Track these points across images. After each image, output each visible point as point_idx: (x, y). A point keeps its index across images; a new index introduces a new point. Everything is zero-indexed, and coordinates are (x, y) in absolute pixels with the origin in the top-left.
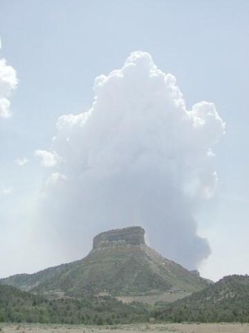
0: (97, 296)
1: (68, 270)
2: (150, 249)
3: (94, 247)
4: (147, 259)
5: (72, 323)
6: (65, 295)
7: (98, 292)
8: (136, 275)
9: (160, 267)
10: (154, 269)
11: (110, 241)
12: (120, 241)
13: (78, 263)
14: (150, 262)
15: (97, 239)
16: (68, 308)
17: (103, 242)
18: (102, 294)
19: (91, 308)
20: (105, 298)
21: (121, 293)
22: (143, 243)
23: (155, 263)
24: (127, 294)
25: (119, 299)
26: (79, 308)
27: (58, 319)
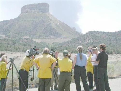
0: (23, 38)
1: (7, 24)
2: (51, 15)
3: (22, 13)
4: (49, 20)
5: (11, 51)
6: (6, 37)
7: (23, 36)
8: (43, 28)
9: (56, 25)
10: (53, 26)
11: (31, 9)
12: (36, 10)
13: (13, 20)
14: (51, 22)
15: (24, 8)
16: (8, 44)
17: (27, 10)
18: (26, 37)
19: (20, 44)
20: (27, 39)
21: (35, 37)
22: (48, 12)
23: (54, 22)
24: (39, 38)
25: (34, 40)
26: (14, 44)
27: (4, 49)
